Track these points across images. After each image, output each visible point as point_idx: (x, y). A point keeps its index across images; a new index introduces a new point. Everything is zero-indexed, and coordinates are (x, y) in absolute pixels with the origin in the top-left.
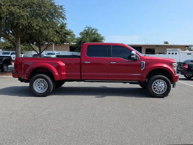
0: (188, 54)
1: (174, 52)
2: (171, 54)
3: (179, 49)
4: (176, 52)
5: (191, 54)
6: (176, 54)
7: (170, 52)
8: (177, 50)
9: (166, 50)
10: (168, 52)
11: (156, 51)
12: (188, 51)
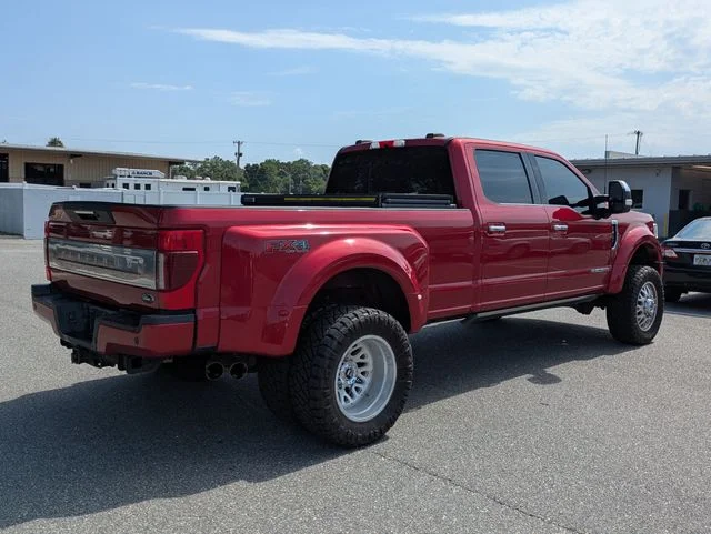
0: (185, 189)
1: (143, 182)
2: (132, 186)
3: (156, 172)
4: (148, 181)
5: (193, 189)
6: (148, 187)
7: (126, 180)
8: (151, 174)
9: (114, 171)
10: (120, 182)
11: (67, 176)
12: (183, 180)
